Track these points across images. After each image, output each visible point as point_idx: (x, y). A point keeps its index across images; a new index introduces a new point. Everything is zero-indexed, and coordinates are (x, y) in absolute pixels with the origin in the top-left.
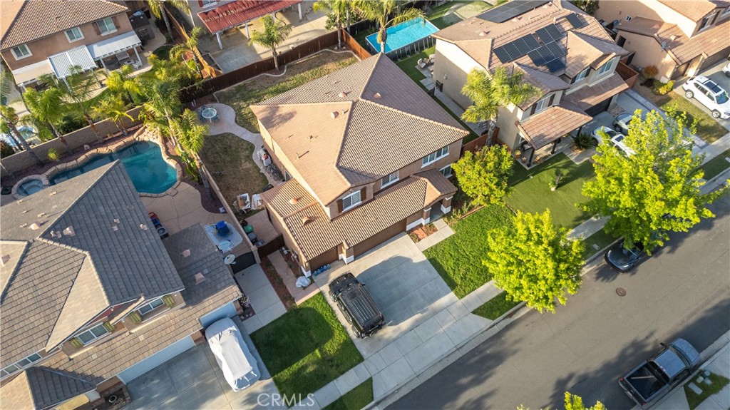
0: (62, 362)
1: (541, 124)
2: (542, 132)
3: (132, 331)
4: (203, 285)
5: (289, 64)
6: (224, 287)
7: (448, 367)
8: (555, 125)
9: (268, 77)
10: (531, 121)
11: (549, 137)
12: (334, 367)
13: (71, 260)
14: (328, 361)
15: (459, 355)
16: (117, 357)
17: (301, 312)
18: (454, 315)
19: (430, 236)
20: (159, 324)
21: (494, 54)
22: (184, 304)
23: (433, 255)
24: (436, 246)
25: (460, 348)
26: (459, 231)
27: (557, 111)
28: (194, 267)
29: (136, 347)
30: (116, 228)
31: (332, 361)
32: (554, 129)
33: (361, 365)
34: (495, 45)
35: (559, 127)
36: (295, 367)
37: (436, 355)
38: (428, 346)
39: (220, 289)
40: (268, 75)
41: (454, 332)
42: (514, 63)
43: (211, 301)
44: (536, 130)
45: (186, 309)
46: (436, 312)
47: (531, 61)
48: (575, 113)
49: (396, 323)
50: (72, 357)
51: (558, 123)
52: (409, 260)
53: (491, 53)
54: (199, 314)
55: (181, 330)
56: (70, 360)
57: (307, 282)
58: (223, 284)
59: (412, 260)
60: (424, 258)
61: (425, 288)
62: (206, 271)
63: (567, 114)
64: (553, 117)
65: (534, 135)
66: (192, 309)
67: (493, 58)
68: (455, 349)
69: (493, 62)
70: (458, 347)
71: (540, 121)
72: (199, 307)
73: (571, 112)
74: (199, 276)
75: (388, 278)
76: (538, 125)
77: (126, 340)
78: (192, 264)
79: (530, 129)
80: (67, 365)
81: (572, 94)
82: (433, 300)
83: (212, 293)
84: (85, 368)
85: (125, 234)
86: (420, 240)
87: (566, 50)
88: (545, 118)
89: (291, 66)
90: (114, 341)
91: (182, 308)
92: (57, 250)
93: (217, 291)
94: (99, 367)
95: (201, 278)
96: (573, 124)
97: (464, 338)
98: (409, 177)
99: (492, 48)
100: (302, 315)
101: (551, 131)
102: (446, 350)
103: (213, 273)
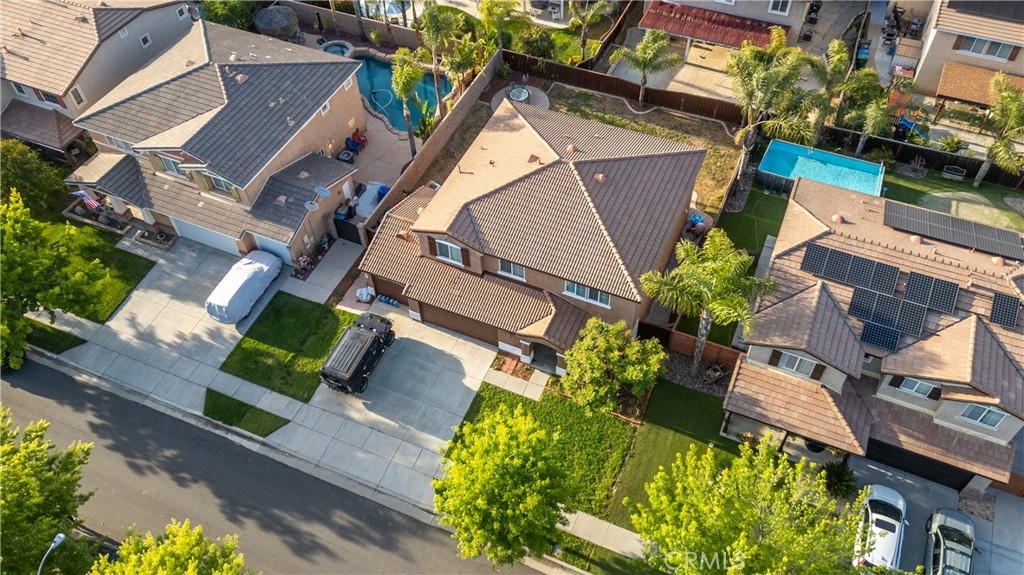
0: (149, 171)
1: (773, 388)
2: (761, 397)
3: (202, 194)
4: (278, 208)
5: (663, 108)
6: (286, 225)
7: (347, 491)
8: (792, 407)
9: (624, 104)
10: (762, 371)
11: (765, 413)
12: (282, 381)
13: (214, 99)
14: (288, 372)
15: (368, 494)
16: (175, 202)
17: (330, 315)
18: (419, 462)
19: (513, 378)
20: (221, 206)
21: (805, 249)
22: (249, 209)
23: (487, 395)
24: (503, 391)
25: (379, 491)
26: (544, 403)
27: (820, 397)
28: (288, 187)
29: (190, 207)
30: (272, 105)
31: (289, 375)
32: (782, 411)
33: (300, 404)
34: (824, 241)
35: (795, 415)
36: (263, 347)
37: (354, 471)
38: (361, 455)
39: (282, 224)
40: (626, 102)
41: (396, 473)
42: (820, 282)
43: (267, 226)
44: (755, 388)
45: (246, 214)
46: (411, 440)
47: (850, 300)
48: (844, 423)
49: (370, 408)
50: (157, 173)
51: (800, 410)
52: (462, 373)
53: (804, 245)
54: (249, 227)
55: (226, 226)
56: (154, 174)
57: (365, 298)
58: (288, 222)
59: (464, 377)
60: (476, 388)
61: (435, 411)
62: (291, 200)
63: (830, 414)
64: (804, 398)
65: (744, 392)
66: (249, 218)
67: (798, 253)
68: (374, 487)
69: (792, 258)
70: (379, 489)
71: (777, 383)
72: (255, 221)
73: (840, 416)
74: (282, 199)
75: (422, 367)
76: (767, 385)
77: (192, 196)
78: (289, 184)
79: (749, 380)
80: (148, 176)
81: (889, 405)
82: (424, 428)
83: (274, 221)
84: (154, 189)
85: (271, 115)
86: (499, 369)
87: (929, 334)
88: (789, 387)
89: (662, 112)
90: (186, 188)
91: (246, 211)
92: (216, 84)
93: (278, 222)
94: (160, 197)
95: (281, 202)
96: (823, 432)
97: (394, 489)
98: (541, 290)
99: (813, 240)
100: (326, 318)
101: (776, 409)
102: (366, 477)
103: (293, 206)
